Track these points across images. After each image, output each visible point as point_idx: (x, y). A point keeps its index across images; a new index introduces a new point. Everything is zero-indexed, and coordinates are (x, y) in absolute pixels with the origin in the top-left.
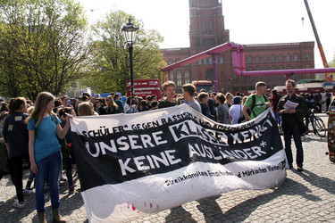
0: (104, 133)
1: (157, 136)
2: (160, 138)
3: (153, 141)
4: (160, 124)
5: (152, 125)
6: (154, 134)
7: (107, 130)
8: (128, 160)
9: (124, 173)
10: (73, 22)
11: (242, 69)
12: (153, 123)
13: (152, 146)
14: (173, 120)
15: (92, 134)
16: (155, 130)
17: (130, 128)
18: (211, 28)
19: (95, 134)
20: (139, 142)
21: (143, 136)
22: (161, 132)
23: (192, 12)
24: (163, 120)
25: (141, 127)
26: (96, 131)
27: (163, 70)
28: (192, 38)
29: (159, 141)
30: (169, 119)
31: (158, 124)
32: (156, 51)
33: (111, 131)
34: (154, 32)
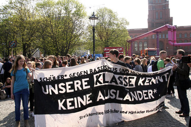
0: (52, 79)
1: (85, 81)
2: (86, 83)
3: (81, 86)
4: (89, 73)
5: (83, 74)
6: (83, 80)
7: (54, 78)
8: (64, 100)
9: (60, 109)
10: (78, 14)
11: (174, 41)
12: (84, 72)
13: (80, 89)
14: (97, 70)
15: (45, 80)
16: (84, 77)
17: (68, 77)
18: (161, 16)
19: (47, 79)
20: (72, 86)
21: (76, 82)
22: (88, 79)
23: (150, 7)
24: (91, 70)
25: (76, 75)
26: (48, 78)
27: (129, 42)
28: (149, 23)
29: (86, 85)
30: (95, 69)
31: (87, 73)
32: (124, 30)
33: (56, 78)
34: (123, 19)
